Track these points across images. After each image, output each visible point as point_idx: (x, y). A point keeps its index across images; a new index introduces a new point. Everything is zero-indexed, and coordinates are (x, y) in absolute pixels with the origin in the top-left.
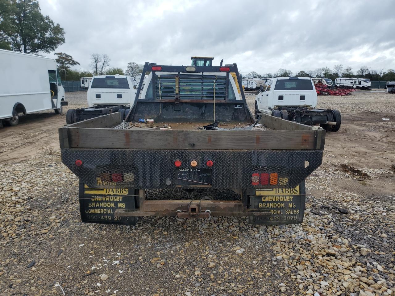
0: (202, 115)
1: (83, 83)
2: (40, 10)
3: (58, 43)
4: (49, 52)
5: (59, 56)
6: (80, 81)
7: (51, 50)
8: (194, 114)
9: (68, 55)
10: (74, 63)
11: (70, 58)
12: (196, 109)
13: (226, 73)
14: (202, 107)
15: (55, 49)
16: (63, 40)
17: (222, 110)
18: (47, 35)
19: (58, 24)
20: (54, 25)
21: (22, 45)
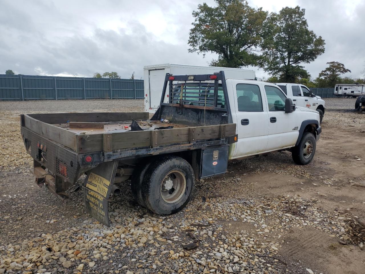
0: (199, 120)
1: (337, 90)
2: (307, 26)
3: (318, 54)
4: (309, 62)
5: (331, 65)
6: (334, 88)
7: (311, 61)
8: (193, 119)
9: (340, 64)
10: (345, 71)
11: (341, 66)
12: (195, 114)
13: (214, 81)
14: (199, 112)
15: (314, 59)
16: (323, 51)
17: (212, 117)
18: (309, 47)
19: (320, 37)
20: (316, 38)
21: (286, 58)
